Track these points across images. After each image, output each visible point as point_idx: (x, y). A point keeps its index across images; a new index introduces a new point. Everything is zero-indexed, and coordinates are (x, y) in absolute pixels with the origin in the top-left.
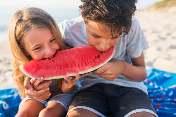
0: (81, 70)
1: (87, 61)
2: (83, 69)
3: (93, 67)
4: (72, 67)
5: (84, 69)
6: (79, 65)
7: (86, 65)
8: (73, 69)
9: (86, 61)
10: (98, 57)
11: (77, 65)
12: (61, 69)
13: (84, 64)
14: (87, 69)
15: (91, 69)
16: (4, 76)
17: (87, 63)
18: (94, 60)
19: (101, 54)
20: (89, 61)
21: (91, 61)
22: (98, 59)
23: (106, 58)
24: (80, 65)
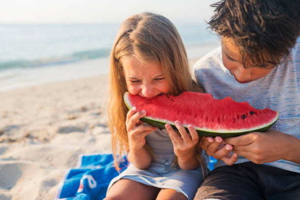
0: (207, 126)
1: (223, 117)
2: (211, 125)
3: (228, 127)
4: (195, 117)
5: (212, 127)
6: (207, 119)
7: (219, 121)
8: (195, 120)
9: (221, 116)
10: (244, 117)
11: (204, 117)
12: (178, 113)
13: (216, 119)
14: (217, 128)
15: (224, 129)
16: (91, 134)
17: (221, 120)
18: (234, 119)
19: (249, 115)
20: (225, 117)
21: (229, 118)
22: (240, 120)
23: (255, 123)
24: (209, 119)
